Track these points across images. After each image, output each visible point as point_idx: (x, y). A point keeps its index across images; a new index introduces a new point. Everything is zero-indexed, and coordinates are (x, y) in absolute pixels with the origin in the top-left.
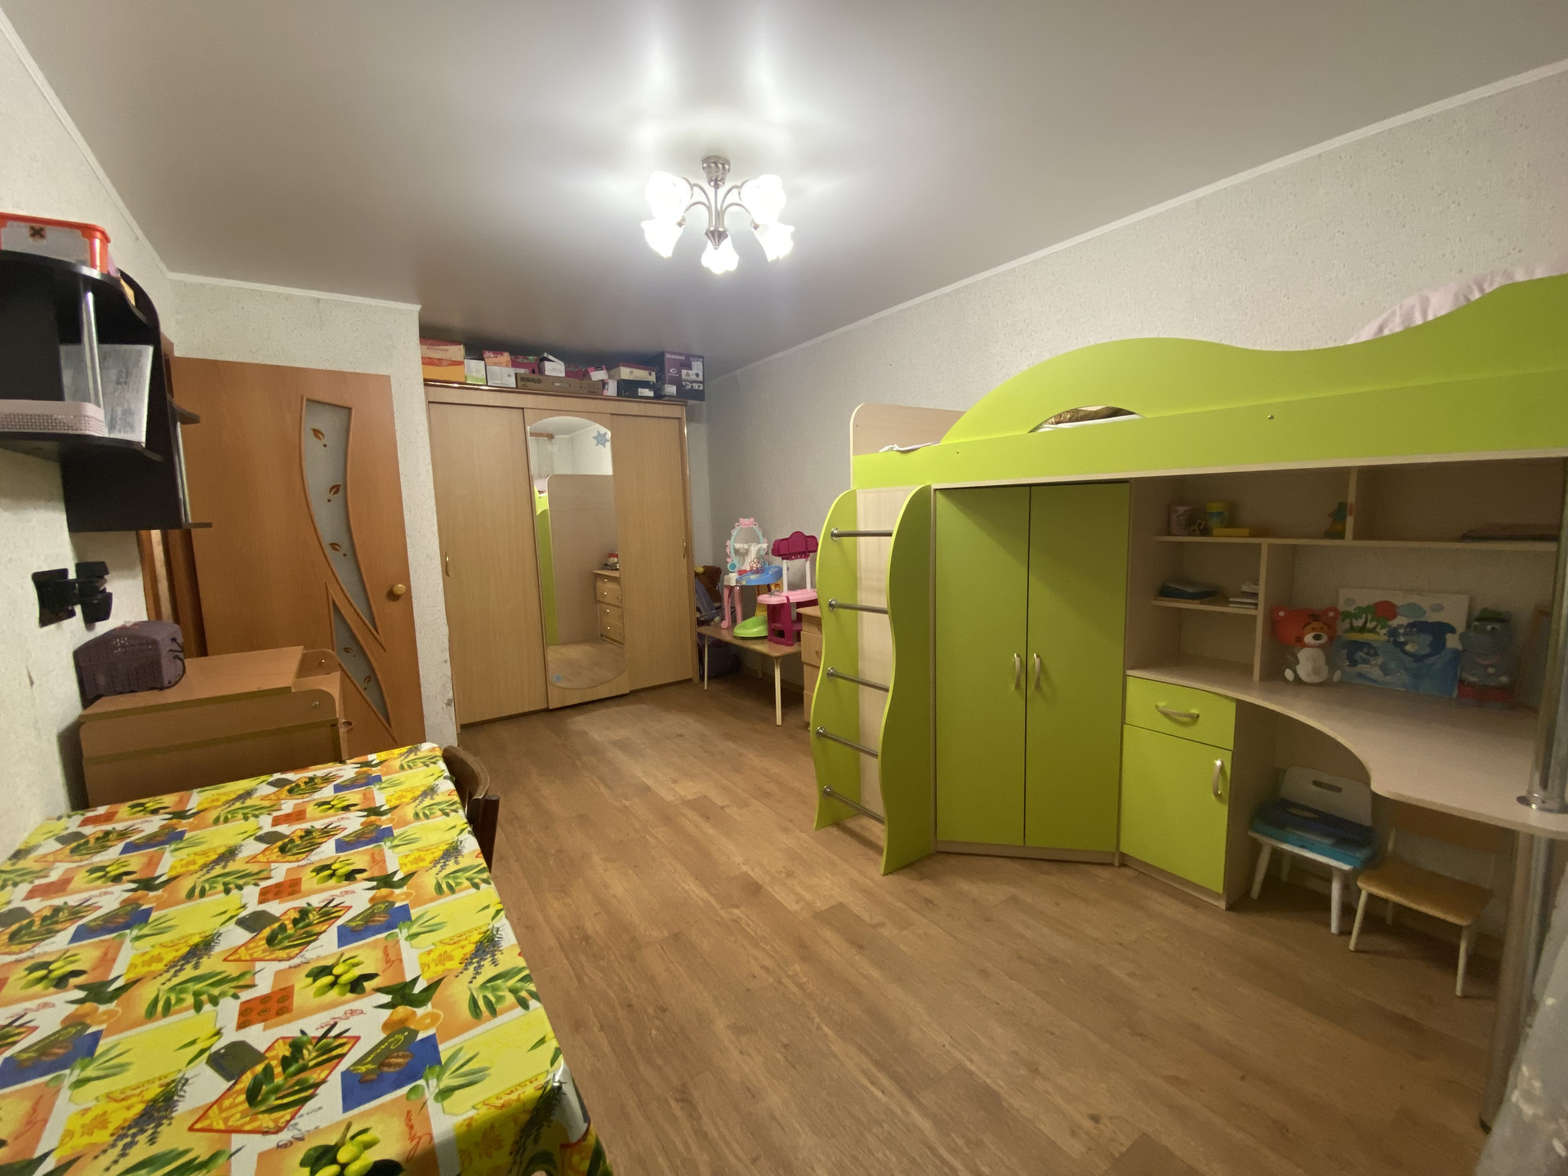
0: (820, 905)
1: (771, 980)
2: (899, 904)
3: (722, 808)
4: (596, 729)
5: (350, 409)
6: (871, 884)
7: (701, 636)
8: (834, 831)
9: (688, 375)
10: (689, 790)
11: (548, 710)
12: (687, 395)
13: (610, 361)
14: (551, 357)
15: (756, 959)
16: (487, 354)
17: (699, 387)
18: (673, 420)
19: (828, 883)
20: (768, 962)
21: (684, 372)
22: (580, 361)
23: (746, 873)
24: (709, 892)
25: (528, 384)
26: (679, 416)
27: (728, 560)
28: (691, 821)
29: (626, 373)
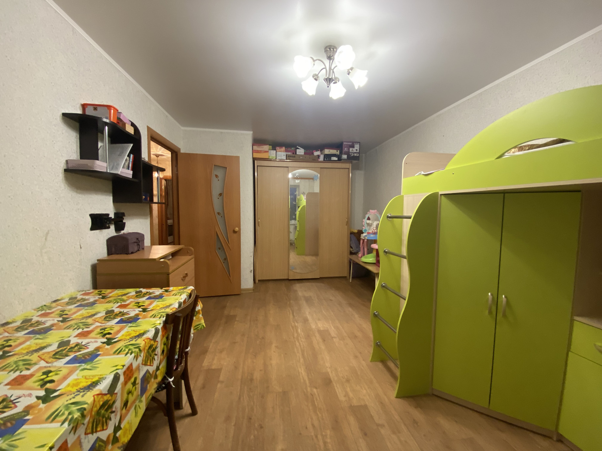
0: (355, 403)
1: (313, 434)
2: (397, 417)
3: (332, 338)
4: (301, 290)
5: (226, 168)
6: (386, 400)
7: (351, 260)
8: (380, 365)
9: (352, 150)
10: (322, 325)
11: (288, 280)
12: (351, 158)
13: (321, 148)
14: (299, 148)
15: (312, 419)
16: (277, 148)
17: (357, 155)
18: (346, 169)
19: (365, 391)
20: (316, 423)
21: (351, 149)
22: (309, 148)
23: (328, 373)
24: (308, 376)
25: (290, 158)
26: (348, 168)
27: (363, 227)
28: (317, 340)
29: (327, 151)
